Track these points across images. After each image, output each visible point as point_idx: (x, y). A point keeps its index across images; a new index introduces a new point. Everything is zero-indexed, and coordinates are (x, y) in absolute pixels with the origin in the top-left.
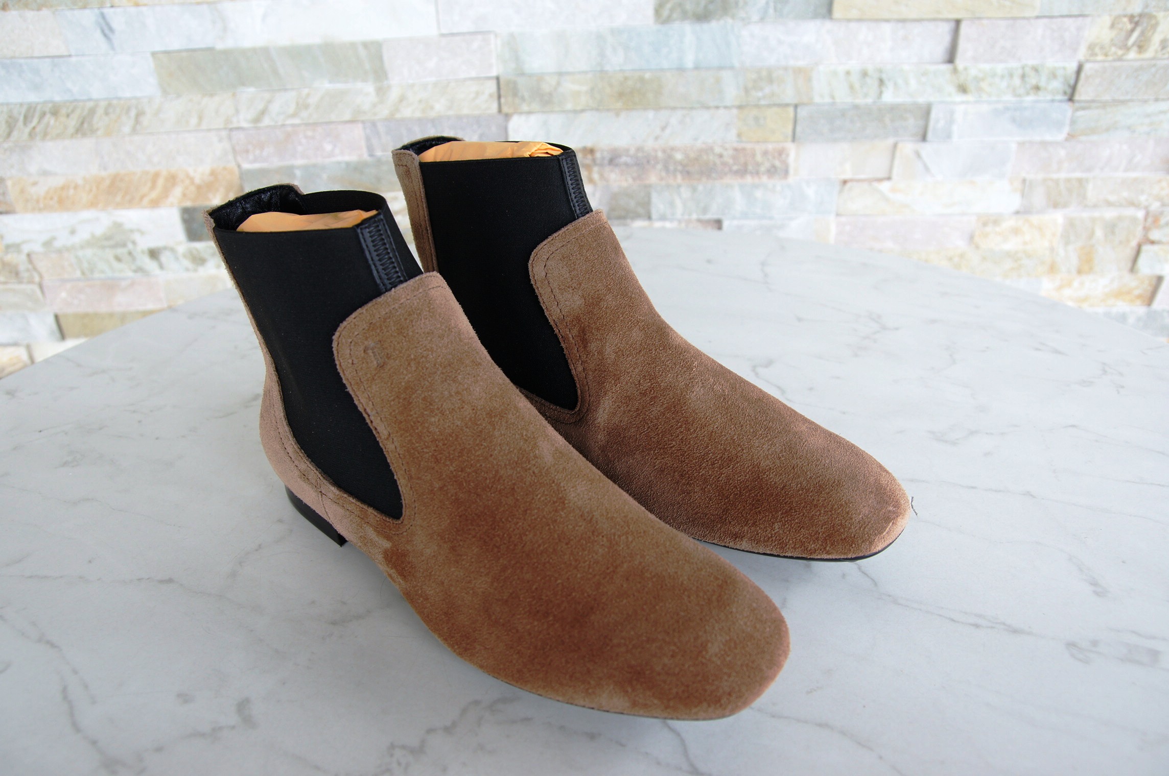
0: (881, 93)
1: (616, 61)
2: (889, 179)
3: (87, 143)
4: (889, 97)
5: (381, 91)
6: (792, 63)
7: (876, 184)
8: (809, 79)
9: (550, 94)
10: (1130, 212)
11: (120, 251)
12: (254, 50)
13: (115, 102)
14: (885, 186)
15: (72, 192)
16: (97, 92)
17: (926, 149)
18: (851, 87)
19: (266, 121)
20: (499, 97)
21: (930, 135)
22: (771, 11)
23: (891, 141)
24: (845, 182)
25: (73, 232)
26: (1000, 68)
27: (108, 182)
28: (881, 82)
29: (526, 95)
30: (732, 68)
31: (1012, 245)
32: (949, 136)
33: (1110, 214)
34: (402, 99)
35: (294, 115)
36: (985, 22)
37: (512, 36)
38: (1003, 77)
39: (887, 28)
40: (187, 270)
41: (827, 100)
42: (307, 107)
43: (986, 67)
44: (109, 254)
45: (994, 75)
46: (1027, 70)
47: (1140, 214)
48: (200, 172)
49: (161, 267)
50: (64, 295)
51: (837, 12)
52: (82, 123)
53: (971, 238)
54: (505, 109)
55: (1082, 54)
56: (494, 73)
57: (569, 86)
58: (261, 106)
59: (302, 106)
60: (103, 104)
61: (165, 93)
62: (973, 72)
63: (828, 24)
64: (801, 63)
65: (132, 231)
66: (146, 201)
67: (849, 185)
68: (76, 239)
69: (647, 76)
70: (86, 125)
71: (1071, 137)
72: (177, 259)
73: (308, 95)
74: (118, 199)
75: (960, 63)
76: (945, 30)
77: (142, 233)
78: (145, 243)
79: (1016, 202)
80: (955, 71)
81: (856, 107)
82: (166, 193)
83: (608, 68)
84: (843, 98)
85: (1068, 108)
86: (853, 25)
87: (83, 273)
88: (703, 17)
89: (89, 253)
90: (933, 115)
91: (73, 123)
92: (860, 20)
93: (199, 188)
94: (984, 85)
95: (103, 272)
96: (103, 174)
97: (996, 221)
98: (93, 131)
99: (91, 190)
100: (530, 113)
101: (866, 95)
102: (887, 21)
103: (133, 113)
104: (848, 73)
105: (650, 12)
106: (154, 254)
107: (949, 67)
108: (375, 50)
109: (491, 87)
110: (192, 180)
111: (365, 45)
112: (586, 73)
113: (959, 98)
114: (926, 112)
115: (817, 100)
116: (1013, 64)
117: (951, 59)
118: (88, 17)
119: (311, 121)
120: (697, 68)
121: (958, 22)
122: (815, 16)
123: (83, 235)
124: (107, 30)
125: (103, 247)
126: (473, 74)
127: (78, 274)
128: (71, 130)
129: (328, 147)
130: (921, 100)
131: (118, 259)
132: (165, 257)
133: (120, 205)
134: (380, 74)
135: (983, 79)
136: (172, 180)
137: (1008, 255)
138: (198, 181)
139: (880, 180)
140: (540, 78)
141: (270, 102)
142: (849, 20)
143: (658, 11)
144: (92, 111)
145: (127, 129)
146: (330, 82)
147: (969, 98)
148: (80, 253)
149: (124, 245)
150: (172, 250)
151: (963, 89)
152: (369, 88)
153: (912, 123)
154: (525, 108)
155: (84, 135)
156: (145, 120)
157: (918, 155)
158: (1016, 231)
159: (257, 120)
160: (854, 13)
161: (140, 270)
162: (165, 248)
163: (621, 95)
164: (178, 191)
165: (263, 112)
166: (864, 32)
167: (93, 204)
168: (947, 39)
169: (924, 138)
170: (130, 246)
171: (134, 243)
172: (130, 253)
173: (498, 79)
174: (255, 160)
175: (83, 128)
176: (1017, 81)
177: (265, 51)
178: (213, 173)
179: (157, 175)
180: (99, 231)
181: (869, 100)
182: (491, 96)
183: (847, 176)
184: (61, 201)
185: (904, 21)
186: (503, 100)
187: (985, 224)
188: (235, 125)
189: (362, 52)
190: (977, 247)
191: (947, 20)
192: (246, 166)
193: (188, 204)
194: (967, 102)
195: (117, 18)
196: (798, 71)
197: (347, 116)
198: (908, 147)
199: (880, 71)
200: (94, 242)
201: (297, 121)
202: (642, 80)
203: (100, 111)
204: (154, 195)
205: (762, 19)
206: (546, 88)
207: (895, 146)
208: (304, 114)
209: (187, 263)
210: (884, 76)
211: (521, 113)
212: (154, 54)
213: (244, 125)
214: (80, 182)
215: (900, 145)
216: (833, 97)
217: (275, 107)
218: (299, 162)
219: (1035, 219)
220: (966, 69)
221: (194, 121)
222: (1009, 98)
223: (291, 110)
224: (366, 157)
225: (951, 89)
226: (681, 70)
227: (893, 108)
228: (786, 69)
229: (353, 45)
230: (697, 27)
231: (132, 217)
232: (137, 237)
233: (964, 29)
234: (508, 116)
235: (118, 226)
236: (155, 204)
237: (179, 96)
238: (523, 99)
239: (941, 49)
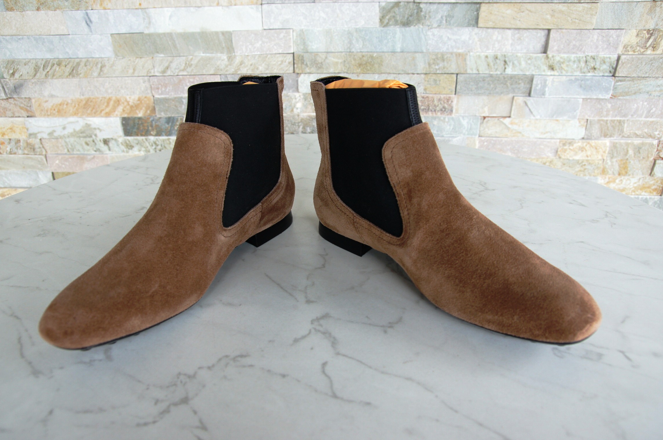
0: (505, 69)
1: (358, 46)
2: (510, 117)
3: (75, 81)
4: (509, 71)
5: (231, 59)
6: (455, 50)
7: (502, 120)
8: (465, 60)
9: (321, 63)
10: (649, 140)
11: (88, 140)
12: (164, 34)
13: (90, 59)
14: (507, 121)
15: (65, 106)
16: (82, 54)
17: (530, 101)
18: (488, 65)
19: (169, 73)
20: (294, 64)
21: (533, 93)
22: (444, 22)
23: (511, 95)
24: (484, 118)
25: (64, 128)
26: (573, 56)
27: (84, 102)
28: (505, 62)
29: (308, 63)
30: (422, 52)
31: (580, 157)
32: (544, 94)
33: (637, 141)
34: (241, 63)
35: (183, 70)
36: (564, 31)
37: (302, 31)
38: (574, 62)
39: (509, 32)
40: (123, 151)
41: (475, 71)
42: (191, 66)
43: (565, 56)
44: (83, 141)
45: (569, 61)
46: (588, 58)
47: (655, 142)
48: (133, 98)
49: (110, 150)
50: (57, 162)
51: (480, 24)
52: (73, 70)
53: (556, 152)
54: (297, 71)
55: (620, 50)
56: (292, 51)
57: (332, 59)
58: (166, 65)
59: (188, 65)
60: (84, 60)
61: (116, 55)
62: (557, 58)
63: (476, 30)
64: (460, 51)
65: (95, 129)
66: (103, 112)
67: (487, 119)
68: (66, 132)
69: (375, 55)
70: (74, 71)
71: (613, 97)
72: (118, 145)
73: (192, 59)
74: (89, 111)
75: (550, 53)
76: (542, 34)
77: (100, 130)
78: (102, 136)
79: (582, 133)
80: (547, 57)
81: (491, 76)
82: (114, 109)
83: (353, 50)
84: (484, 70)
85: (612, 80)
86: (490, 31)
87: (68, 151)
88: (406, 24)
89: (72, 140)
90: (534, 82)
91: (68, 70)
92: (494, 28)
93: (132, 107)
94: (564, 66)
95: (79, 150)
96: (82, 97)
97: (571, 142)
98: (78, 75)
99: (75, 106)
100: (310, 73)
101: (496, 70)
102: (509, 29)
103: (99, 66)
104: (487, 57)
105: (377, 20)
106: (106, 142)
107: (545, 55)
108: (228, 36)
109: (290, 58)
110: (128, 102)
111: (223, 33)
112: (341, 52)
113: (550, 73)
114: (531, 80)
115: (469, 71)
116: (580, 55)
117: (545, 51)
118: (79, 14)
119: (193, 74)
120: (402, 52)
121: (549, 30)
122: (469, 25)
123: (70, 130)
124: (88, 22)
125: (80, 137)
126: (280, 52)
127: (66, 150)
128: (67, 74)
130: (528, 73)
131: (87, 144)
132: (112, 144)
133: (89, 115)
134: (230, 49)
135: (563, 63)
136: (118, 102)
137: (578, 162)
138: (131, 103)
139: (505, 117)
140: (316, 54)
141: (171, 62)
142: (487, 28)
143: (381, 20)
144: (78, 64)
145: (95, 74)
146: (203, 53)
147: (555, 73)
148: (67, 140)
149: (91, 137)
150: (116, 140)
151: (552, 68)
152: (224, 57)
153: (523, 86)
154: (307, 70)
155: (73, 76)
156: (105, 70)
157: (526, 104)
158: (582, 149)
159: (164, 72)
160: (490, 24)
161: (98, 150)
162: (112, 139)
163: (360, 65)
164: (120, 109)
165: (167, 68)
166: (496, 35)
167: (75, 114)
168: (543, 40)
169: (529, 95)
170: (94, 137)
171: (96, 135)
172: (93, 141)
173: (293, 53)
174: (162, 94)
175: (73, 73)
176: (583, 64)
177: (170, 35)
178: (139, 99)
179: (110, 99)
180: (78, 128)
181: (499, 73)
182: (289, 63)
183: (486, 114)
184: (59, 111)
185: (519, 29)
186: (295, 66)
187: (564, 145)
188: (152, 74)
189: (221, 37)
190: (560, 157)
191: (543, 29)
192: (157, 96)
193: (126, 116)
194: (554, 75)
195: (94, 16)
196: (459, 55)
197: (212, 72)
198: (520, 100)
199: (505, 56)
200: (75, 134)
201: (185, 73)
202: (372, 57)
203: (82, 64)
204: (107, 110)
205: (439, 26)
206: (319, 60)
207: (513, 98)
208: (189, 69)
209: (123, 148)
210: (507, 59)
211: (306, 73)
212: (112, 35)
213: (157, 74)
214: (70, 101)
215: (515, 98)
216: (478, 70)
217: (174, 65)
218: (185, 95)
219: (593, 142)
220: (553, 57)
221: (131, 71)
222: (578, 73)
223: (182, 67)
225: (545, 68)
226: (394, 52)
227: (512, 77)
228: (452, 53)
229: (217, 33)
230: (403, 29)
231: (96, 121)
232: (97, 132)
233: (552, 34)
234: (298, 74)
235: (88, 125)
236: (108, 115)
237: (124, 58)
238: (307, 65)
239: (539, 45)
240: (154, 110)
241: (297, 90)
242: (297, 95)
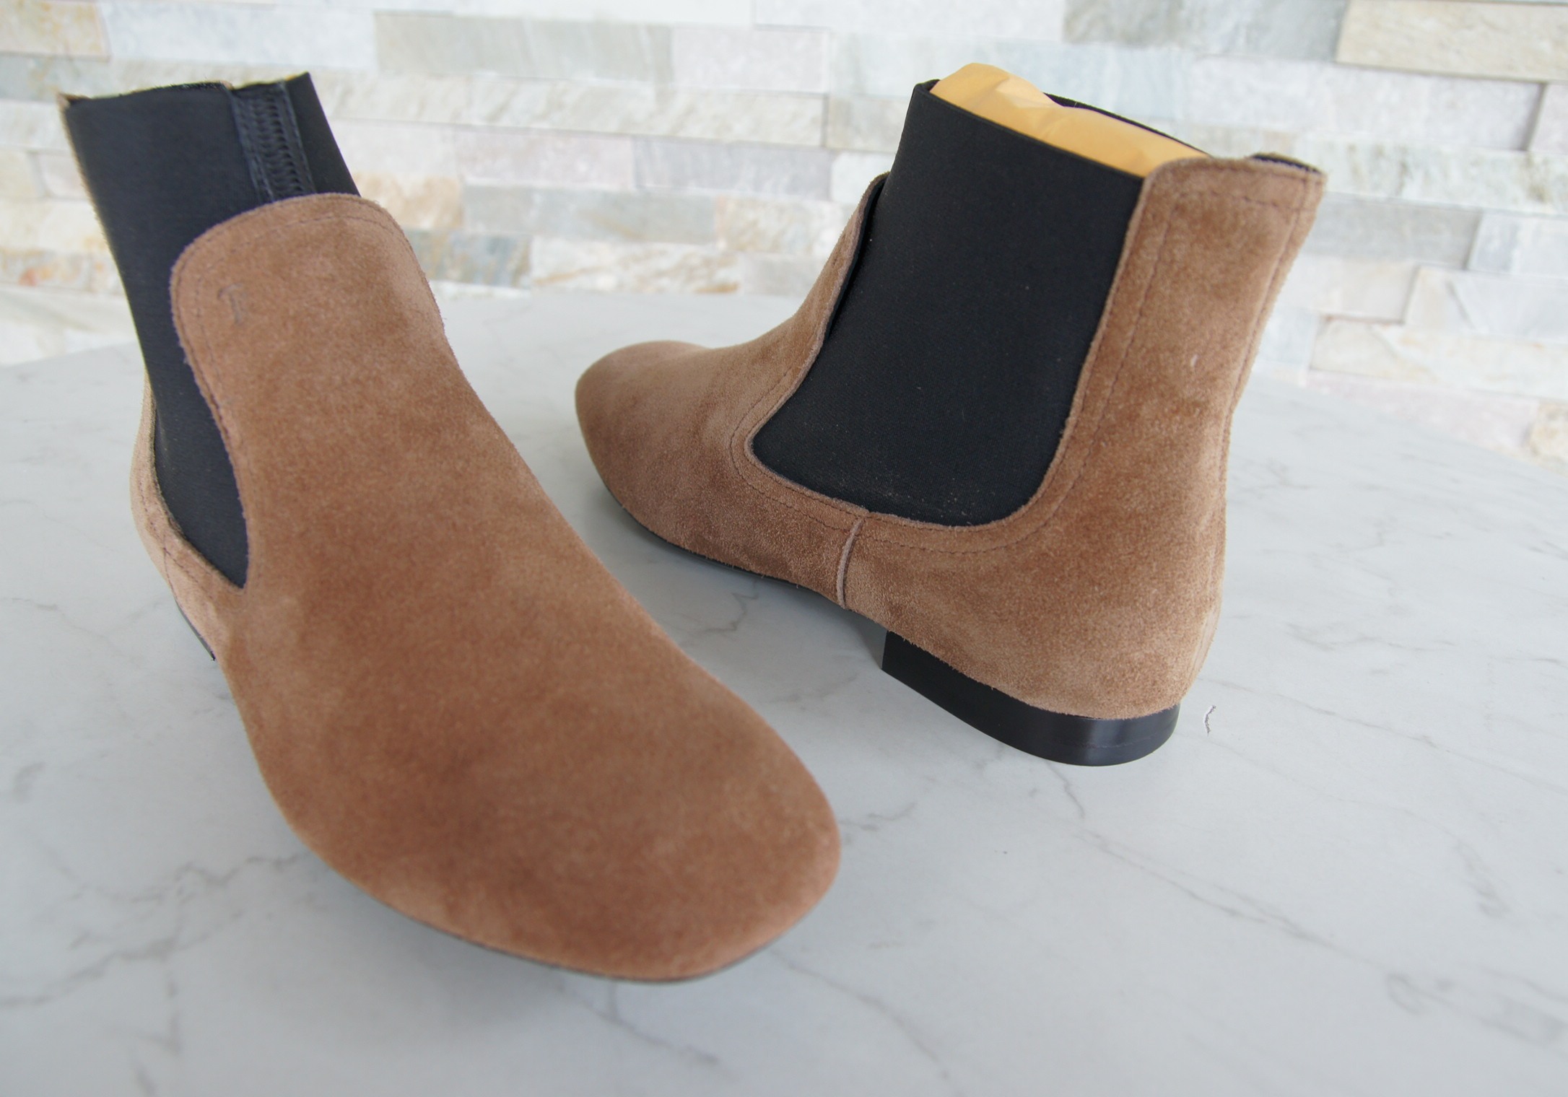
0: (1401, 186)
2: (1400, 322)
4: (1413, 193)
5: (664, 97)
6: (1265, 123)
7: (1378, 329)
12: (503, 21)
14: (1392, 334)
16: (299, 57)
17: (1466, 283)
18: (1355, 171)
19: (505, 121)
20: (825, 123)
21: (1474, 262)
22: (1241, 41)
23: (1410, 263)
24: (1329, 319)
28: (1404, 168)
29: (863, 125)
30: (1171, 120)
32: (1505, 266)
34: (690, 111)
35: (542, 118)
37: (854, 37)
39: (1424, 85)
42: (561, 106)
48: (413, 183)
51: (1345, 54)
53: (1526, 435)
54: (831, 143)
56: (822, 88)
58: (500, 100)
59: (555, 106)
61: (383, 66)
62: (1558, 169)
63: (1330, 71)
64: (1281, 123)
67: (1334, 324)
73: (565, 91)
75: (1537, 153)
76: (1519, 97)
80: (1528, 163)
81: (1359, 202)
84: (1340, 184)
86: (1369, 76)
88: (1136, 39)
90: (1483, 230)
92: (1379, 69)
93: (407, 202)
100: (865, 152)
101: (1377, 186)
102: (1425, 74)
103: (338, 91)
104: (1352, 149)
105: (1057, 23)
107: (1520, 156)
108: (662, 36)
109: (815, 108)
110: (400, 189)
111: (651, 29)
113: (1530, 207)
114: (1473, 223)
117: (1523, 143)
119: (564, 128)
121: (1542, 86)
122: (1310, 56)
126: (793, 88)
129: (582, 167)
130: (1466, 204)
134: (663, 71)
138: (406, 192)
139: (1386, 323)
140: (887, 99)
141: (510, 94)
142: (1363, 68)
143: (1069, 23)
146: (597, 75)
147: (1548, 209)
151: (1538, 194)
152: (648, 91)
153: (1447, 239)
154: (859, 143)
156: (352, 102)
157: (1451, 290)
159: (494, 117)
160: (1372, 57)
165: (503, 109)
166: (1385, 88)
168: (1522, 113)
169: (1464, 265)
173: (826, 98)
174: (484, 174)
177: (517, 25)
178: (427, 184)
181: (1381, 195)
182: (813, 121)
183: (1335, 309)
185: (1454, 76)
186: (829, 129)
187: (1552, 416)
188: (464, 121)
189: (645, 39)
190: (1535, 452)
191: (1525, 82)
192: (472, 180)
194: (1543, 216)
196: (1274, 136)
197: (613, 127)
198: (1435, 277)
199: (1404, 151)
201: (545, 125)
205: (1226, 53)
206: (892, 118)
207: (1415, 272)
208: (556, 117)
210: (1409, 160)
211: (853, 151)
212: (376, 13)
213: (477, 122)
215: (1423, 273)
217: (518, 103)
218: (542, 183)
220: (1546, 162)
221: (413, 109)
223: (541, 108)
224: (631, 188)
225: (1518, 192)
227: (1419, 212)
228: (1254, 131)
229: (633, 28)
230: (1127, 50)
233: (1551, 97)
234: (834, 153)
237: (399, 73)
238: (858, 131)
239: (1509, 128)
240: (459, 216)
241: (826, 195)
242: (826, 208)
